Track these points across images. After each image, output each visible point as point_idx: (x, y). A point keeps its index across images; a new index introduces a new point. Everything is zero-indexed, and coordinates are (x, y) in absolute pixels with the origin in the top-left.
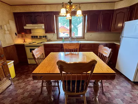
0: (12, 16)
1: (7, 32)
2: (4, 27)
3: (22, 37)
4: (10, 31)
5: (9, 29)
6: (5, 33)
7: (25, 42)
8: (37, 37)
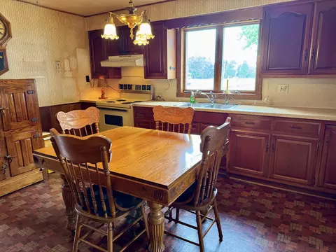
0: (85, 40)
1: (68, 74)
2: (64, 64)
3: (99, 86)
4: (75, 72)
5: (74, 68)
6: (63, 77)
7: (102, 97)
8: (130, 86)
